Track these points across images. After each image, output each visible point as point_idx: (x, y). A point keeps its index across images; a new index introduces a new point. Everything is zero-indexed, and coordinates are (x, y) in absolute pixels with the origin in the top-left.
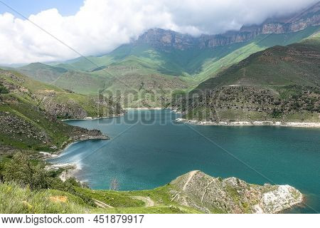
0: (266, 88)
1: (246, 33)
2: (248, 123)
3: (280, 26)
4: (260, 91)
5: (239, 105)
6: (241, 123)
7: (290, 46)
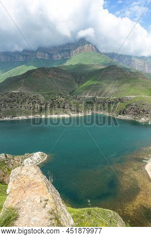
0: (36, 94)
1: (26, 56)
2: (25, 117)
3: (47, 55)
4: (32, 96)
5: (19, 105)
6: (20, 118)
7: (51, 68)
